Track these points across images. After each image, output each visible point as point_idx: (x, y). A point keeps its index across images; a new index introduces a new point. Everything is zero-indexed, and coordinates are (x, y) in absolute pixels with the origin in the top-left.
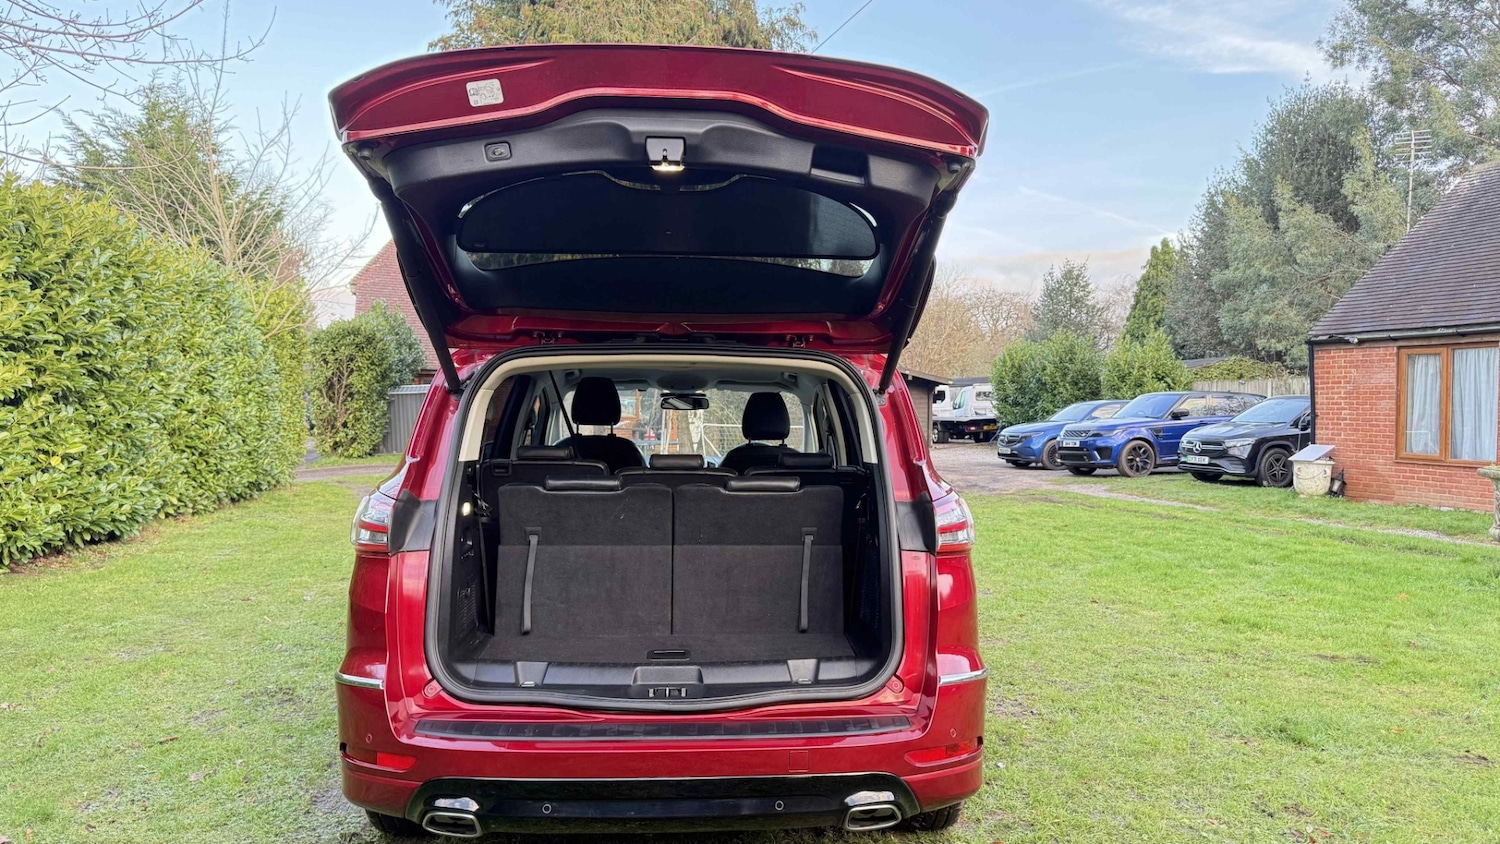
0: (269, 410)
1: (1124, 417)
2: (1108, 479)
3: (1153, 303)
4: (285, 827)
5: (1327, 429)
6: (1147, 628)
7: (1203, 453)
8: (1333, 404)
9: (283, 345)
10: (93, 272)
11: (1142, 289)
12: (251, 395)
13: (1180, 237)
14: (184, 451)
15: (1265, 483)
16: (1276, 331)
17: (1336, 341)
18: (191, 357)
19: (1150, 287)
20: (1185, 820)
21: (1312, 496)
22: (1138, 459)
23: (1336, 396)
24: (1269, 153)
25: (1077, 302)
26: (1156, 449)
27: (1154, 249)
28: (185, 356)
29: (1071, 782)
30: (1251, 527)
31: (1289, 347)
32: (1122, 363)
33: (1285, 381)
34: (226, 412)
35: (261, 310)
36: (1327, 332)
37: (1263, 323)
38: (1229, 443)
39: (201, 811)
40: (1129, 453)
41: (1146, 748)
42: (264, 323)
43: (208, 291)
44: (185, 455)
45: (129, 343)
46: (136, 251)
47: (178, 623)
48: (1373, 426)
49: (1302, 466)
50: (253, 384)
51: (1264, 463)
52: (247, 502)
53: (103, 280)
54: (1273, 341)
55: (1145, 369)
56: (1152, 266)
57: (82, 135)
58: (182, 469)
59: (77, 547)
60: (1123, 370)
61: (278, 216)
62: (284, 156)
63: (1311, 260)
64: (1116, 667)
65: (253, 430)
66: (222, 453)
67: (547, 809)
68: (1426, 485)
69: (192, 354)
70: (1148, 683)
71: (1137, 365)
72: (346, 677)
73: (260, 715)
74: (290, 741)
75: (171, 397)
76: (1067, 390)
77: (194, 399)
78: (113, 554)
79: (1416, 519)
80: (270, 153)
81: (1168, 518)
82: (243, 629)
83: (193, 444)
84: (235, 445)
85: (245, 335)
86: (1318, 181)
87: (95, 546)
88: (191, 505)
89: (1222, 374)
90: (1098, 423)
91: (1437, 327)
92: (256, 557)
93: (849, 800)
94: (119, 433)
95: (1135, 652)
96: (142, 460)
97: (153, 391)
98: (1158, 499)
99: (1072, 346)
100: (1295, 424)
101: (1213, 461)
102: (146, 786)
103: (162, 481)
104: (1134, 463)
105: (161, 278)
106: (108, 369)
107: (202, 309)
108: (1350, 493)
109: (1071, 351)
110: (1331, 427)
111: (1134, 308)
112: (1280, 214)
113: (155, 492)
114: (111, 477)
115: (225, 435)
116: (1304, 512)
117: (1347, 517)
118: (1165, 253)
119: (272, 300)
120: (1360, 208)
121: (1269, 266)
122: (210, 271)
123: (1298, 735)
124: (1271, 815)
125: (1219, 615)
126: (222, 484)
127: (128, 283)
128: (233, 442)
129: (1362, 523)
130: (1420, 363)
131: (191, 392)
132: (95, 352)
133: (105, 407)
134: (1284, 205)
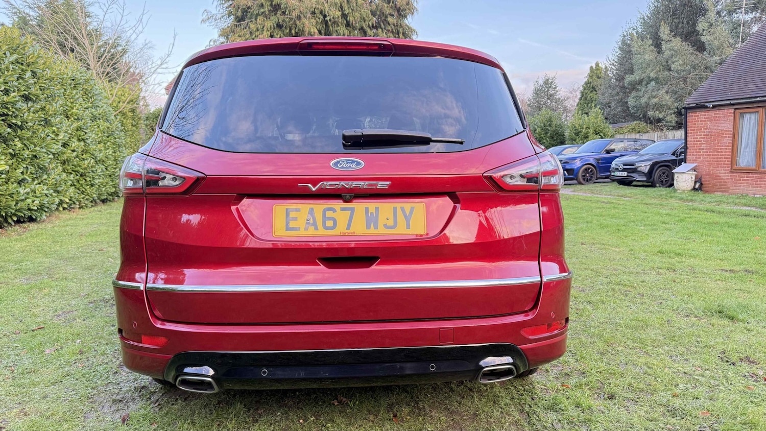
0: (120, 152)
1: (580, 153)
2: (572, 186)
3: (591, 97)
4: (99, 383)
5: (693, 155)
6: (618, 257)
7: (624, 170)
8: (697, 141)
9: (127, 118)
10: (5, 66)
11: (585, 89)
12: (109, 144)
13: (607, 59)
14: (71, 173)
15: (657, 185)
16: (658, 107)
17: (700, 107)
18: (72, 121)
19: (590, 87)
20: (680, 368)
21: (684, 191)
22: (588, 175)
23: (698, 137)
24: (656, 13)
25: (550, 97)
26: (597, 169)
27: (591, 67)
28: (68, 120)
29: (600, 345)
30: (655, 207)
31: (665, 116)
32: (577, 126)
33: (665, 133)
34: (94, 152)
35: (113, 99)
36: (695, 102)
37: (652, 103)
38: (637, 165)
39: (49, 373)
40: (583, 172)
41: (641, 324)
42: (115, 106)
43: (80, 84)
44: (72, 175)
45: (32, 109)
46: (32, 55)
47: (59, 263)
48: (719, 152)
49: (680, 175)
50: (110, 138)
51: (656, 175)
52: (111, 203)
53: (12, 71)
54: (657, 112)
55: (589, 128)
56: (591, 77)
57: (15, 8)
58: (70, 182)
59: (10, 224)
60: (578, 130)
61: (124, 52)
62: (121, 12)
63: (679, 68)
64: (607, 278)
65: (111, 163)
66: (94, 174)
67: (264, 373)
68: (747, 183)
69: (72, 119)
70: (629, 286)
71: (585, 126)
72: (121, 282)
73: (97, 313)
74: (113, 328)
75: (61, 142)
76: (547, 141)
77: (75, 144)
78: (31, 228)
79: (744, 201)
80: (112, 8)
81: (609, 203)
82: (96, 265)
83: (76, 169)
84: (100, 170)
85: (103, 110)
86: (682, 27)
87: (21, 224)
88: (78, 203)
89: (629, 131)
90: (567, 156)
91: (758, 97)
92: (111, 229)
93: (482, 363)
94: (29, 160)
95: (615, 269)
96: (45, 177)
97: (49, 137)
98: (600, 195)
99: (550, 117)
100: (674, 154)
101: (629, 175)
102: (17, 357)
103: (59, 189)
104: (586, 177)
105: (49, 73)
106: (20, 124)
107: (76, 93)
108: (705, 189)
109: (550, 120)
110: (695, 154)
111: (580, 99)
112: (663, 42)
113: (54, 194)
114: (26, 185)
115: (94, 165)
116: (681, 199)
117: (705, 200)
118: (597, 69)
119: (119, 93)
120: (705, 37)
121: (655, 71)
122: (81, 73)
123: (730, 314)
124: (734, 364)
125: (658, 249)
126: (95, 192)
127: (29, 74)
128: (100, 169)
129: (714, 204)
130: (747, 117)
131: (73, 140)
132: (10, 113)
133: (19, 145)
134: (665, 37)
